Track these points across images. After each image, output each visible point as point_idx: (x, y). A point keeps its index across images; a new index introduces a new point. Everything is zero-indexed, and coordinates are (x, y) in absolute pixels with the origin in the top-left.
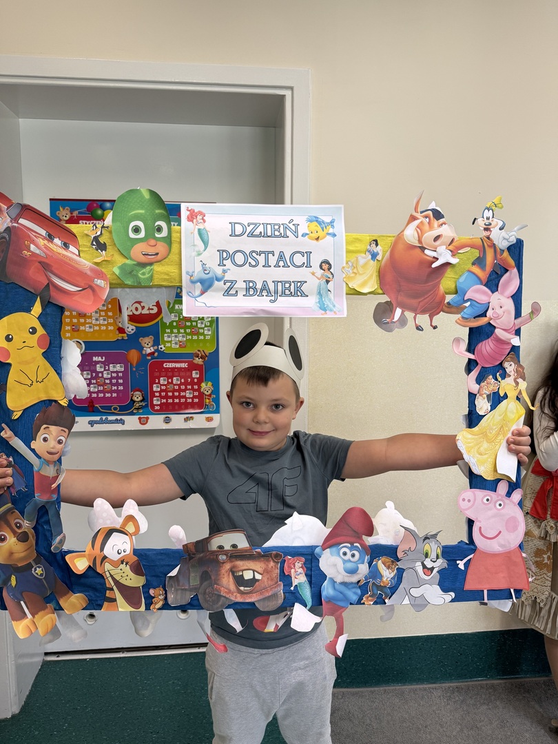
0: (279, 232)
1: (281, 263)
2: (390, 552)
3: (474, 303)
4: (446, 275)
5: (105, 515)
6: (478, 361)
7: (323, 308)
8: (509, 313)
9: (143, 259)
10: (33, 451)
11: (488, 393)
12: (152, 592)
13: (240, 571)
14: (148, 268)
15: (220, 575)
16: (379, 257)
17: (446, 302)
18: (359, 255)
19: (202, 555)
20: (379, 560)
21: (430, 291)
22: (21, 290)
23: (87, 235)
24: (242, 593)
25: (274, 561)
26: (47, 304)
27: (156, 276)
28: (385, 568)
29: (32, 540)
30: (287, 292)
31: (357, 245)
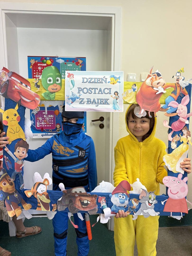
0: (100, 81)
1: (100, 93)
2: (137, 197)
3: (172, 107)
4: (161, 97)
5: (38, 178)
6: (172, 129)
7: (115, 109)
8: (185, 111)
9: (52, 91)
10: (15, 155)
11: (176, 141)
12: (52, 205)
13: (83, 200)
14: (54, 94)
15: (76, 201)
16: (136, 90)
17: (161, 107)
18: (128, 89)
19: (69, 194)
20: (132, 199)
21: (155, 103)
22: (12, 101)
23: (33, 82)
24: (83, 208)
25: (95, 198)
26: (20, 106)
27: (56, 97)
28: (134, 202)
29: (14, 185)
30: (102, 103)
31: (128, 86)
